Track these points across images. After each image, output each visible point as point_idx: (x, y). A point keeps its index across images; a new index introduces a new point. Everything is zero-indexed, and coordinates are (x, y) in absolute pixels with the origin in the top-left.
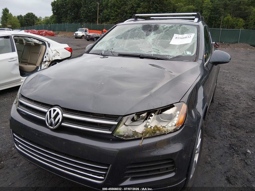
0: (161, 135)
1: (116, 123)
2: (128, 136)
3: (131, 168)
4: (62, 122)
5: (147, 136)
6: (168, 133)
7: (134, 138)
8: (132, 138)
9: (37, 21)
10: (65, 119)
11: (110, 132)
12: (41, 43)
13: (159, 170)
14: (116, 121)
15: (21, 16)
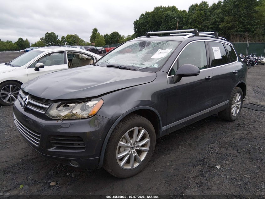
0: (76, 119)
1: (48, 107)
2: (53, 117)
3: (56, 143)
4: (27, 105)
5: (66, 118)
6: (81, 119)
7: (57, 118)
8: (56, 118)
9: (121, 39)
10: (29, 103)
11: (44, 113)
12: (90, 58)
13: (73, 144)
14: (48, 105)
15: (107, 35)
